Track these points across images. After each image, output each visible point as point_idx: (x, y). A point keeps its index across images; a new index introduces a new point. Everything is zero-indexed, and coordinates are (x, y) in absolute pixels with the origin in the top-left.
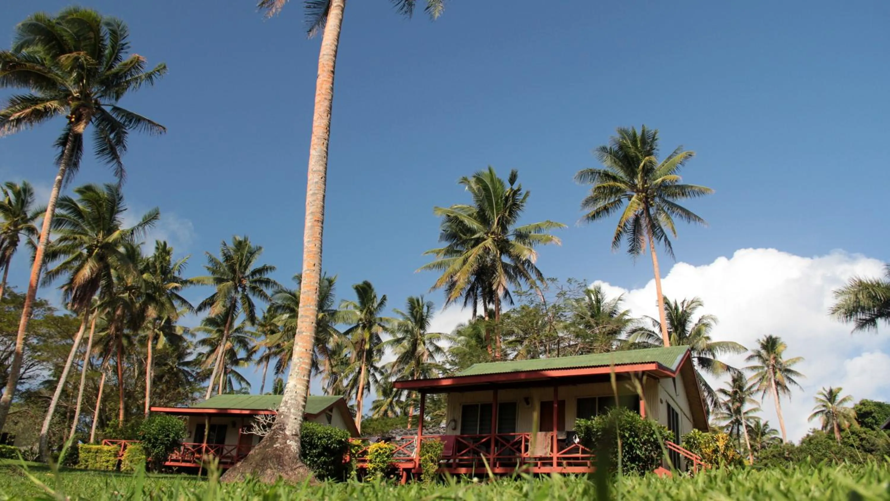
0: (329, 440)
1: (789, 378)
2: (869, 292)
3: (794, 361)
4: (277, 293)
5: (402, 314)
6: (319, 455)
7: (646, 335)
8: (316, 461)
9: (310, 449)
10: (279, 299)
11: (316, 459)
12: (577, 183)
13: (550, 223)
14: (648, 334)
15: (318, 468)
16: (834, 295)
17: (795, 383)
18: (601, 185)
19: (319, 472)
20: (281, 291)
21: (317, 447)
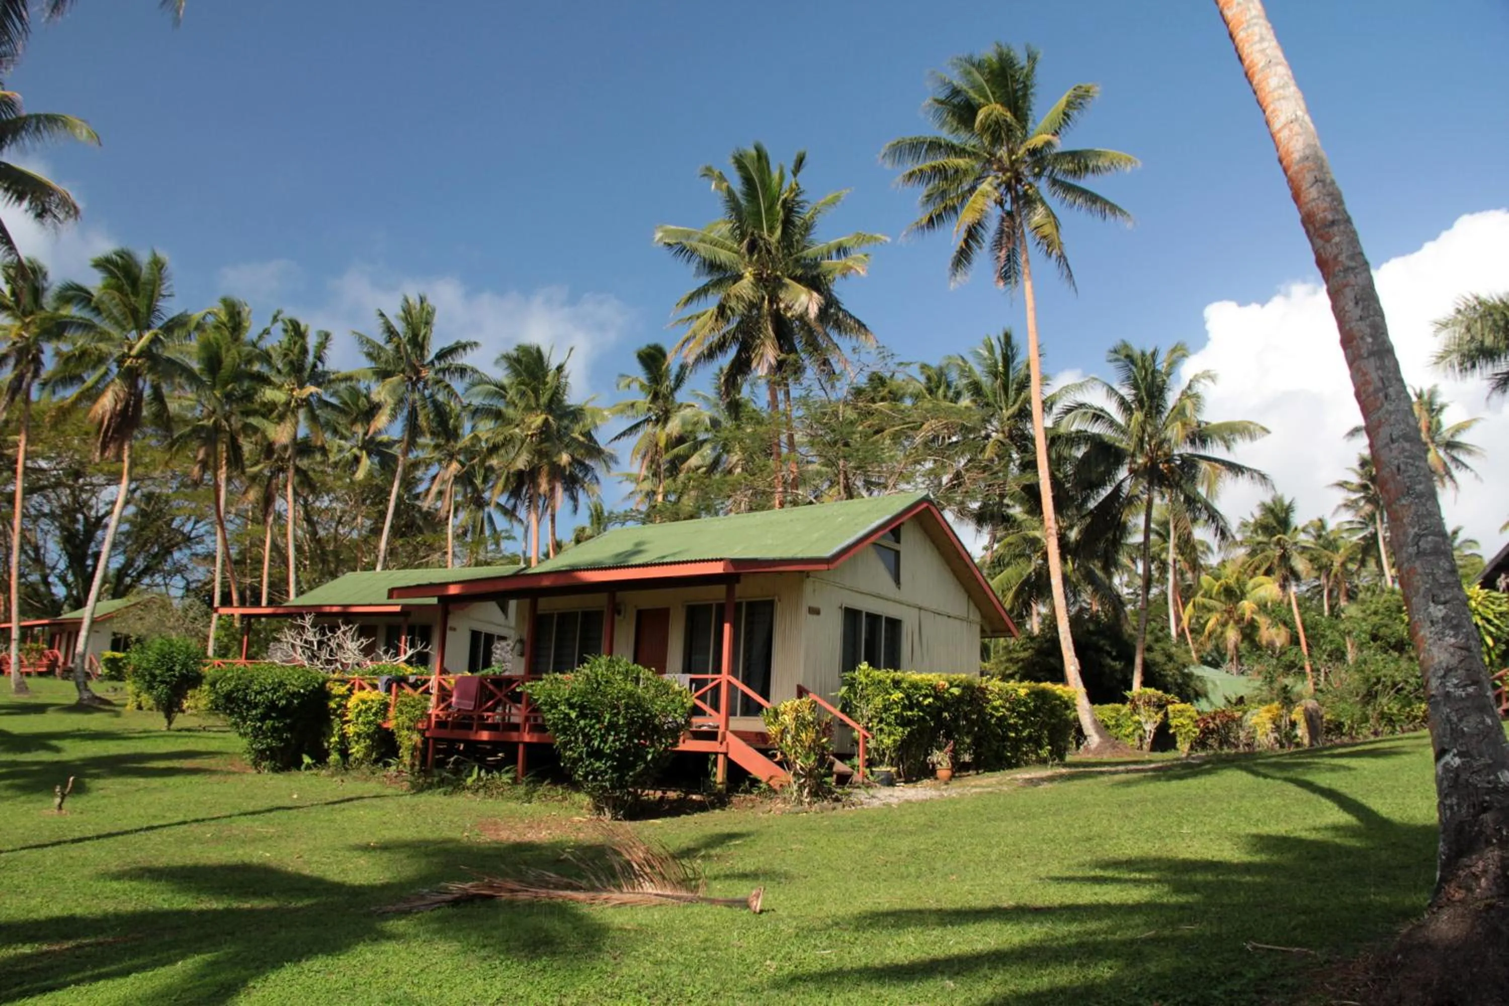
0: (275, 693)
1: (1454, 459)
2: (1495, 321)
3: (1459, 429)
4: (473, 385)
5: (705, 398)
6: (263, 718)
7: (1090, 415)
8: (260, 728)
9: (248, 710)
10: (478, 395)
11: (259, 724)
12: (888, 165)
13: (862, 239)
14: (1094, 414)
15: (266, 738)
16: (1433, 329)
17: (1467, 467)
18: (916, 168)
19: (267, 744)
20: (483, 381)
21: (256, 706)
